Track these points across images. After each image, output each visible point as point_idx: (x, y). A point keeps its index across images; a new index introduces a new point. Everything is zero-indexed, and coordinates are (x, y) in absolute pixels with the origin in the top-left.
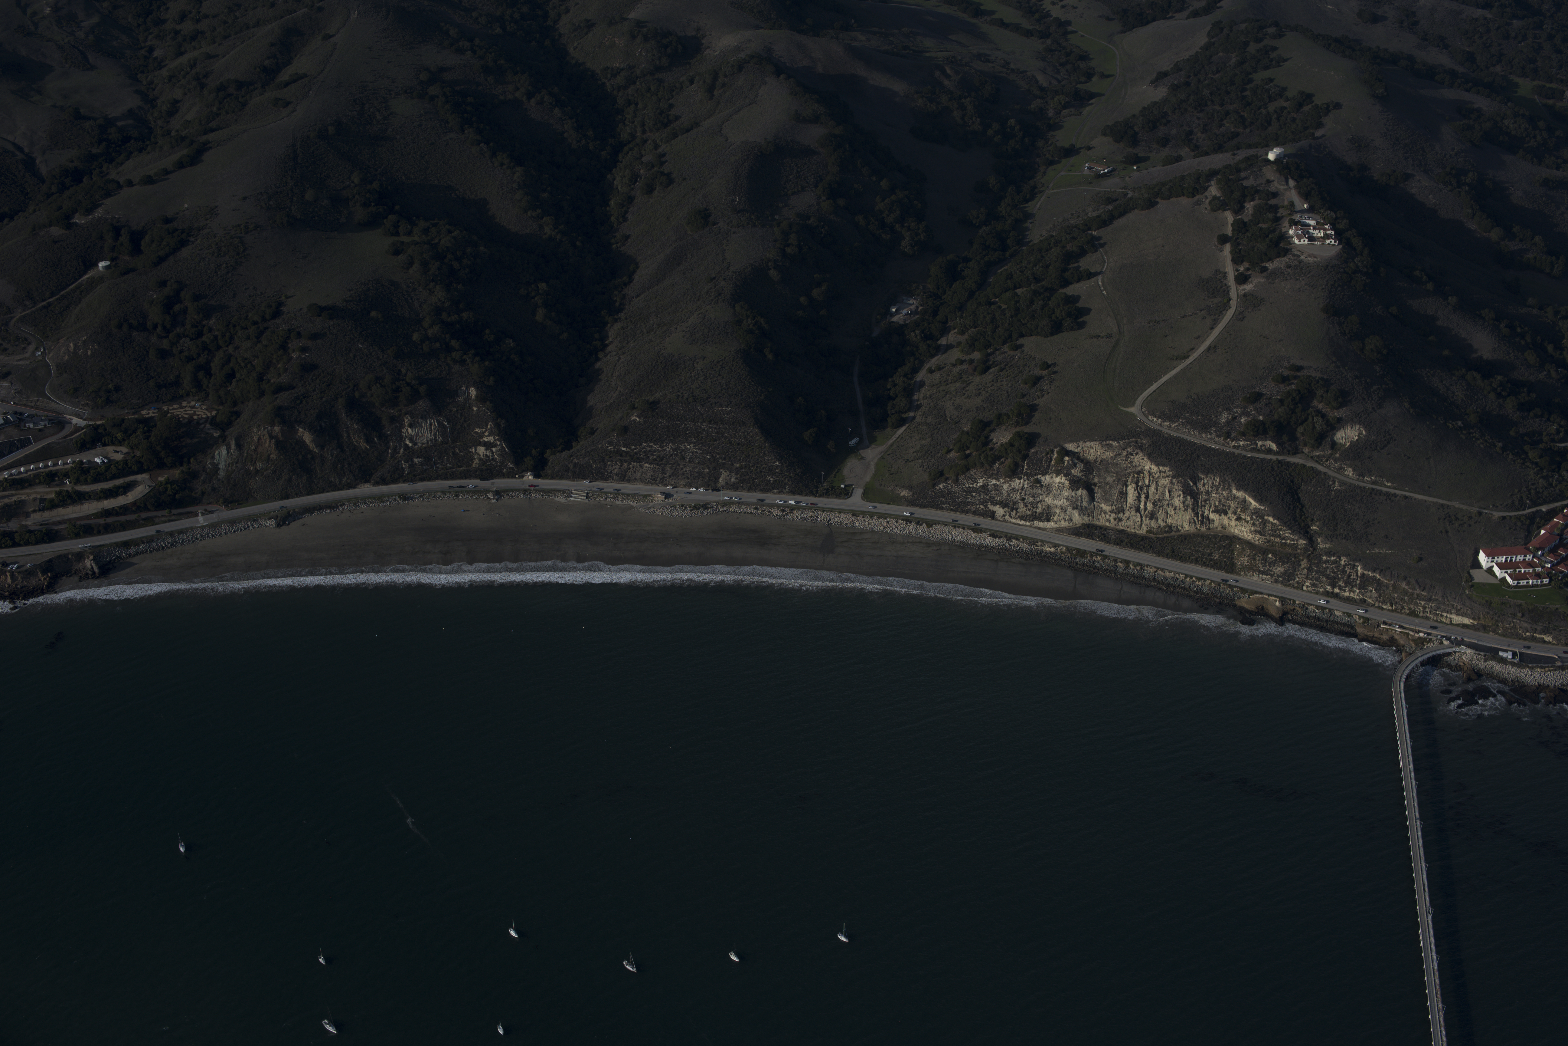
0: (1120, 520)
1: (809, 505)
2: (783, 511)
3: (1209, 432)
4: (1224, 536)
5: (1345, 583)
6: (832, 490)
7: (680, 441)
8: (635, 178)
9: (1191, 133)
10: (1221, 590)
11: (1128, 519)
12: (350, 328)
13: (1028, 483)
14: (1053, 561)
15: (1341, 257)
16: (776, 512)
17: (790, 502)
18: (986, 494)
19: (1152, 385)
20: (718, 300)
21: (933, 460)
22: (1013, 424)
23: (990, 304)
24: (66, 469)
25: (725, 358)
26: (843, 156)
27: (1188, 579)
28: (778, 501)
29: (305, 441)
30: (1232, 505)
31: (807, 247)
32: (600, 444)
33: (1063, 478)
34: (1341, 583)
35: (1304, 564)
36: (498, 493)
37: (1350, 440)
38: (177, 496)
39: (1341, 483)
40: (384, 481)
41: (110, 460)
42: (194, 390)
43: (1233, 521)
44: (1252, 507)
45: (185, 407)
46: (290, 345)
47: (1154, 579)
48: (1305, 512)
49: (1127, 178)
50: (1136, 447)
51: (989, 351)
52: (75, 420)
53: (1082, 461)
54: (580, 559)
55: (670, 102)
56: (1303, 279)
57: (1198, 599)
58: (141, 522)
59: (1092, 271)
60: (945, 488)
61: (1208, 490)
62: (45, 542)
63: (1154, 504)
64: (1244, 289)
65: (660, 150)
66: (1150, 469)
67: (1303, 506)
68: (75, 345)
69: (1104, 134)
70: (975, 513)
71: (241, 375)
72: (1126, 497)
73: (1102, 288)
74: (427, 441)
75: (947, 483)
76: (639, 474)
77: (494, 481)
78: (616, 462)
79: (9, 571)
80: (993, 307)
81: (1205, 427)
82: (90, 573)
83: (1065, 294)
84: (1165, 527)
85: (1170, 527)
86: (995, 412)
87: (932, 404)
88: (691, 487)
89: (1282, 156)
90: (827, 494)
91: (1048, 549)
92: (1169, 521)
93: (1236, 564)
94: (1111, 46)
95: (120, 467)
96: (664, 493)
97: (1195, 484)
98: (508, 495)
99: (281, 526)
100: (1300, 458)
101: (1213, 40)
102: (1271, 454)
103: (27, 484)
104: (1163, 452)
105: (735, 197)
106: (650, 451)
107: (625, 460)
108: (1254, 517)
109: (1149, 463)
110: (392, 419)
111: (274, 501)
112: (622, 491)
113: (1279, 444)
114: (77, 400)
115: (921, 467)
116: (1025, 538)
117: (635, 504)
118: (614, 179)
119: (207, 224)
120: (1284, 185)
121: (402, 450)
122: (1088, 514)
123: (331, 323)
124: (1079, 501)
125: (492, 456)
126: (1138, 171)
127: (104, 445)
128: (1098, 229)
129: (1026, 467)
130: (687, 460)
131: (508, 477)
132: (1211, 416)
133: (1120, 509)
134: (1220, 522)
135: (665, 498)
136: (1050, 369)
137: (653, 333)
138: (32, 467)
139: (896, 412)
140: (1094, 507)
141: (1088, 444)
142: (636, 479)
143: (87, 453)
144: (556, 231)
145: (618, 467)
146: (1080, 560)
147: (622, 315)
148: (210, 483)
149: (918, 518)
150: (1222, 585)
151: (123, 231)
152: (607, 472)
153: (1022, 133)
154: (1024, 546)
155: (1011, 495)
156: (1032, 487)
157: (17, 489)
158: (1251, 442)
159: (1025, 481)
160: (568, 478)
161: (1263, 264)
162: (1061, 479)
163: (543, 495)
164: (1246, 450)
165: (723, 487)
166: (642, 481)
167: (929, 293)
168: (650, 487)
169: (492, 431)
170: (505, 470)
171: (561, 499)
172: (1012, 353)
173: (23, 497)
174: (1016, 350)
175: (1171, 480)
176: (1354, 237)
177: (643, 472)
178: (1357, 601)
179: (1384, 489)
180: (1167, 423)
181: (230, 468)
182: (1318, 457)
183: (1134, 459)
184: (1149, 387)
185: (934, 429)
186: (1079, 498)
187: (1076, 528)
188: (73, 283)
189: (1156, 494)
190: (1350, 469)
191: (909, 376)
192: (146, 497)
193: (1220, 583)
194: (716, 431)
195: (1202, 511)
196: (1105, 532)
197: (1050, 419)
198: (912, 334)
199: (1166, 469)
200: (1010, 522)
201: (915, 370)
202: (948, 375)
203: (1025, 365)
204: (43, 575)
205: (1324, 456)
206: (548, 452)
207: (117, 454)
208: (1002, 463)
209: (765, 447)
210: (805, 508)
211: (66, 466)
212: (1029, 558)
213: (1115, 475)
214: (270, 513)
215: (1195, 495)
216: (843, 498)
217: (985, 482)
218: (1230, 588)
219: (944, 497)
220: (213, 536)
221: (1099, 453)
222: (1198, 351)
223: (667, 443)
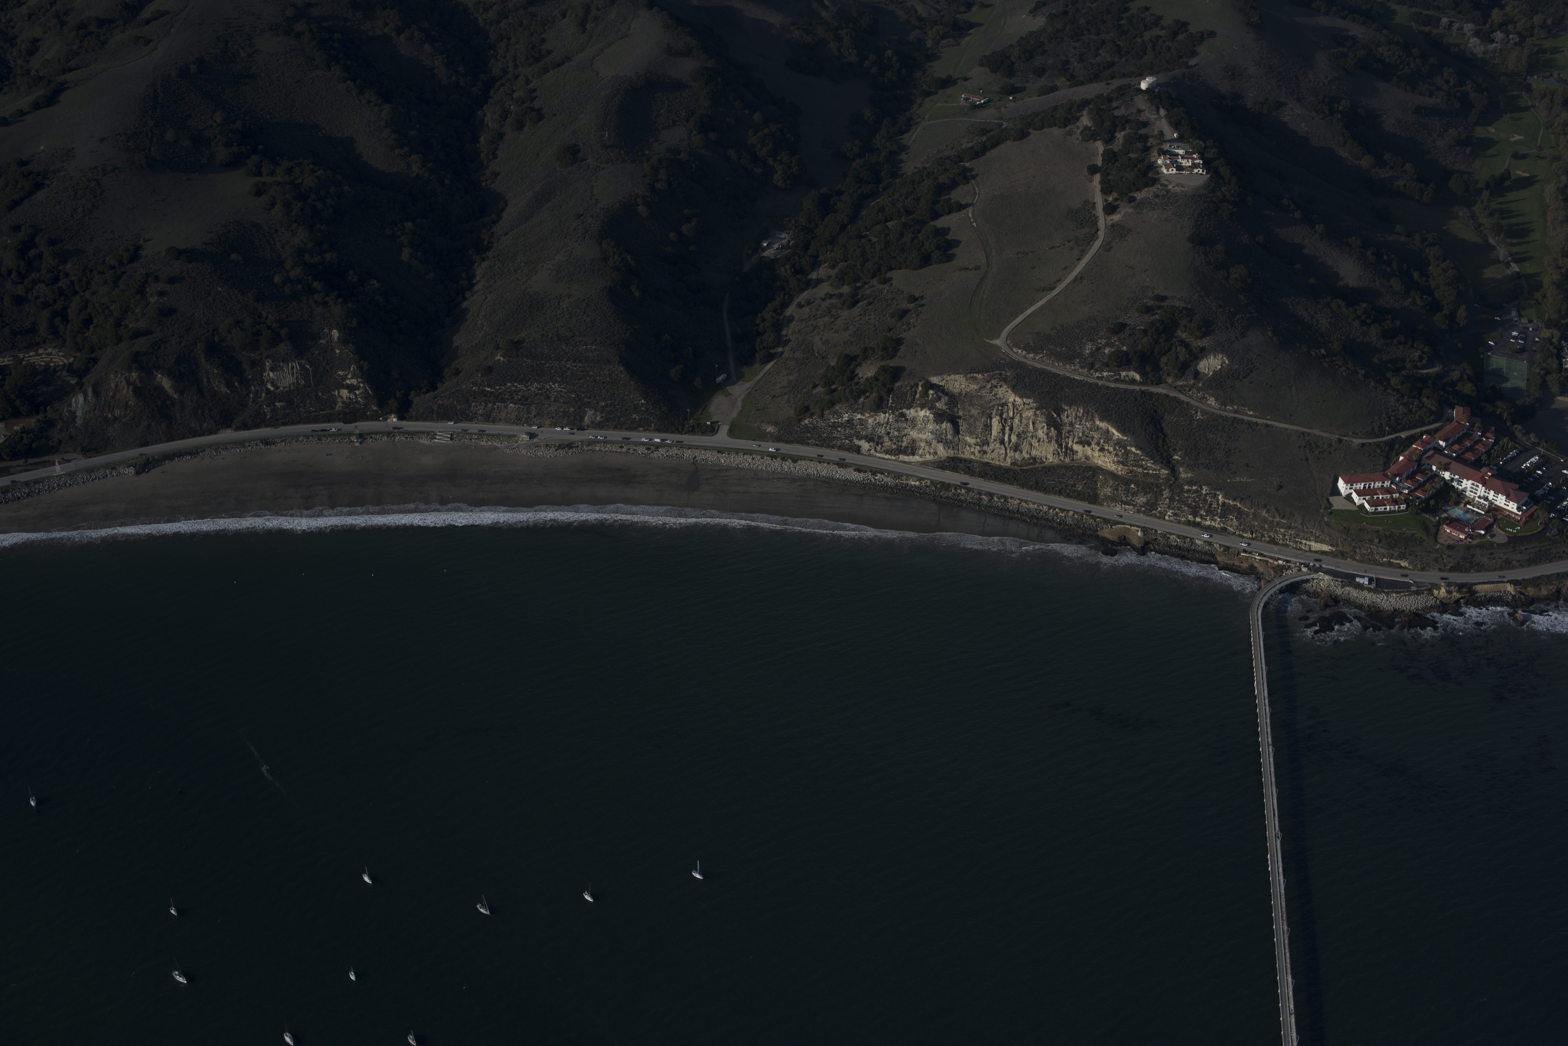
0: (985, 452)
1: (675, 442)
2: (649, 449)
3: (1073, 364)
4: (1087, 467)
5: (1207, 512)
6: (698, 427)
7: (545, 380)
8: (505, 114)
9: (1067, 62)
10: (1084, 521)
11: (992, 452)
12: (209, 271)
13: (893, 417)
14: (918, 495)
15: (1209, 186)
16: (641, 450)
17: (656, 440)
18: (852, 429)
19: (1017, 316)
20: (585, 237)
21: (799, 395)
22: (878, 358)
23: (860, 237)
25: (591, 296)
26: (715, 90)
27: (1051, 511)
28: (643, 440)
29: (164, 387)
30: (1096, 436)
31: (677, 182)
32: (465, 385)
33: (928, 412)
34: (1203, 512)
35: (1166, 493)
36: (361, 436)
37: (1213, 369)
38: (34, 445)
39: (1204, 412)
40: (245, 426)
42: (50, 337)
43: (1097, 452)
44: (1115, 438)
45: (42, 354)
46: (148, 290)
47: (1018, 511)
48: (1168, 441)
49: (1002, 109)
50: (1001, 380)
51: (858, 285)
53: (946, 394)
54: (443, 500)
55: (543, 36)
56: (1171, 209)
57: (1061, 530)
59: (963, 203)
60: (810, 424)
61: (1072, 422)
63: (1018, 436)
64: (1113, 220)
65: (531, 86)
66: (1014, 401)
67: (1166, 436)
69: (981, 65)
70: (840, 448)
71: (99, 321)
72: (991, 430)
73: (972, 220)
74: (289, 384)
75: (812, 419)
76: (504, 415)
77: (358, 424)
78: (480, 402)
80: (863, 240)
81: (1068, 358)
83: (935, 226)
84: (1029, 459)
85: (1034, 459)
86: (862, 346)
87: (800, 339)
88: (556, 426)
89: (1155, 85)
90: (693, 431)
91: (913, 483)
92: (1034, 453)
93: (1099, 495)
96: (529, 433)
97: (1059, 415)
98: (372, 438)
99: (140, 474)
100: (1163, 388)
102: (1134, 385)
104: (1027, 384)
105: (605, 133)
106: (514, 391)
107: (489, 401)
108: (1117, 448)
109: (1013, 395)
110: (253, 363)
111: (133, 449)
112: (487, 432)
113: (1142, 375)
115: (787, 402)
116: (889, 472)
117: (499, 445)
118: (485, 116)
119: (63, 167)
120: (1154, 115)
121: (264, 394)
122: (953, 447)
123: (190, 266)
124: (944, 435)
125: (355, 399)
126: (1014, 102)
128: (971, 160)
129: (891, 401)
130: (552, 399)
131: (372, 420)
132: (1075, 348)
133: (985, 442)
134: (1084, 453)
135: (530, 438)
136: (917, 302)
137: (520, 271)
139: (764, 348)
140: (959, 440)
141: (953, 377)
142: (500, 419)
144: (424, 169)
145: (482, 407)
146: (944, 494)
147: (490, 254)
148: (67, 431)
149: (783, 454)
150: (1085, 516)
152: (472, 413)
153: (899, 64)
154: (889, 480)
155: (877, 429)
156: (897, 421)
158: (1115, 373)
159: (890, 415)
160: (432, 420)
161: (1131, 195)
162: (926, 412)
163: (407, 438)
164: (1110, 381)
165: (588, 426)
166: (507, 421)
167: (801, 227)
168: (515, 427)
169: (355, 373)
170: (368, 413)
171: (425, 441)
172: (881, 286)
174: (885, 283)
175: (1035, 412)
176: (1223, 166)
177: (507, 412)
178: (1218, 530)
179: (1246, 418)
180: (1031, 355)
182: (1181, 387)
183: (998, 391)
184: (1015, 319)
185: (802, 364)
186: (944, 431)
187: (941, 461)
189: (1021, 426)
190: (1213, 399)
191: (779, 311)
192: (2, 447)
193: (1083, 514)
194: (581, 369)
195: (1066, 442)
196: (970, 465)
197: (915, 352)
198: (783, 269)
199: (1030, 401)
200: (876, 457)
201: (785, 305)
202: (818, 310)
203: (893, 299)
205: (1187, 386)
206: (413, 393)
208: (867, 397)
209: (630, 385)
212: (894, 492)
213: (979, 408)
214: (129, 460)
215: (1058, 427)
216: (709, 436)
217: (850, 416)
218: (1092, 518)
219: (810, 432)
220: (70, 485)
221: (963, 386)
222: (1065, 282)
223: (531, 383)
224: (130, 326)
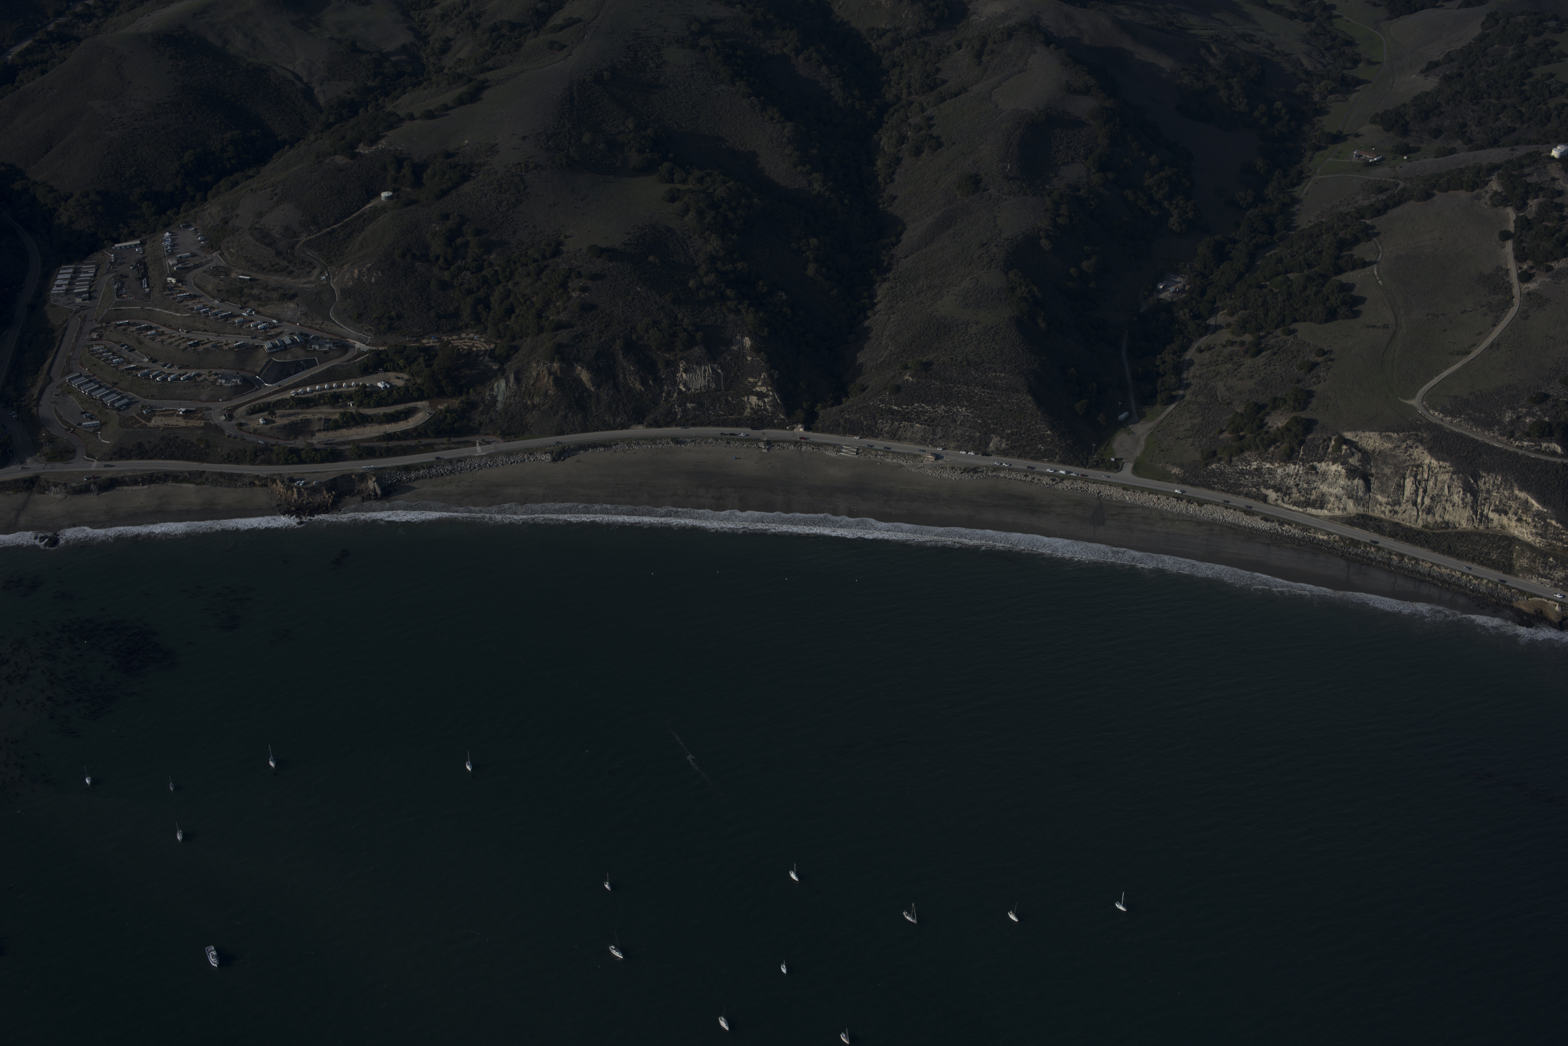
0: (1396, 512)
2: (1053, 480)
3: (1492, 430)
4: (1503, 536)
6: (1102, 463)
7: (952, 403)
8: (902, 139)
9: (1465, 125)
10: (1498, 590)
11: (1404, 512)
12: (629, 271)
13: (1303, 469)
14: (1326, 549)
16: (1046, 480)
17: (1061, 472)
18: (1260, 477)
19: (1433, 378)
20: (990, 266)
21: (1205, 439)
22: (1289, 408)
23: (1261, 287)
24: (350, 391)
25: (999, 324)
26: (1114, 130)
27: (1464, 577)
28: (1049, 470)
29: (582, 380)
30: (1513, 505)
31: (1077, 218)
32: (872, 401)
33: (1340, 466)
36: (769, 443)
38: (456, 425)
40: (656, 424)
41: (392, 386)
42: (472, 323)
43: (1514, 522)
44: (1534, 509)
45: (465, 338)
46: (570, 284)
47: (1429, 574)
49: (1397, 168)
50: (1416, 440)
51: (1262, 334)
52: (358, 345)
53: (1360, 451)
54: (851, 514)
55: (937, 65)
57: (1474, 598)
58: (421, 448)
59: (1367, 260)
60: (1218, 468)
61: (1489, 489)
62: (330, 461)
63: (1432, 499)
64: (1528, 288)
65: (927, 113)
66: (1430, 463)
68: (360, 271)
69: (1373, 122)
70: (1247, 495)
71: (521, 311)
72: (1404, 490)
73: (1378, 278)
74: (701, 387)
75: (1220, 464)
76: (910, 434)
77: (765, 431)
78: (887, 420)
79: (296, 487)
80: (1264, 290)
81: (1488, 425)
82: (373, 494)
83: (1340, 281)
84: (1442, 523)
85: (1447, 523)
86: (1269, 395)
87: (1202, 384)
88: (961, 449)
89: (1566, 154)
90: (1097, 466)
91: (1321, 537)
92: (1447, 517)
93: (1515, 565)
94: (1377, 33)
95: (402, 393)
96: (935, 454)
97: (1476, 481)
98: (779, 445)
99: (556, 461)
101: (1487, 32)
102: (1555, 457)
103: (312, 404)
104: (1444, 447)
105: (1007, 165)
106: (921, 411)
107: (896, 419)
108: (1536, 519)
109: (1429, 457)
110: (668, 364)
111: (549, 436)
112: (892, 450)
113: (1564, 447)
114: (360, 325)
115: (1192, 445)
116: (1297, 524)
117: (904, 463)
118: (880, 140)
119: (488, 161)
121: (676, 394)
122: (1363, 505)
123: (611, 265)
125: (764, 406)
126: (1409, 162)
127: (386, 370)
128: (1372, 217)
129: (1302, 453)
130: (959, 423)
131: (779, 428)
132: (1495, 414)
133: (1397, 502)
134: (1499, 522)
135: (936, 460)
136: (1326, 356)
137: (923, 294)
138: (317, 387)
139: (1166, 389)
140: (1370, 497)
141: (1367, 433)
142: (906, 438)
143: (369, 377)
144: (825, 187)
145: (888, 425)
146: (1353, 550)
147: (890, 275)
148: (488, 414)
149: (1189, 496)
150: (1499, 585)
151: (405, 163)
152: (878, 429)
153: (1288, 116)
154: (1296, 532)
155: (1285, 480)
156: (1307, 473)
157: (302, 408)
158: (1535, 443)
159: (1300, 467)
160: (838, 433)
161: (1549, 264)
162: (1338, 467)
164: (1530, 451)
165: (993, 452)
166: (912, 440)
167: (1197, 272)
168: (920, 447)
169: (765, 382)
170: (776, 421)
171: (831, 453)
172: (1285, 337)
173: (309, 416)
174: (1289, 335)
175: (1451, 476)
177: (913, 432)
180: (1449, 419)
181: (508, 401)
183: (1413, 452)
184: (1430, 381)
185: (1205, 409)
186: (1356, 488)
187: (1350, 517)
188: (356, 211)
189: (1435, 489)
191: (1178, 354)
192: (427, 424)
193: (1498, 583)
194: (989, 396)
195: (1481, 509)
196: (1380, 524)
197: (1328, 406)
198: (1181, 312)
199: (1447, 464)
200: (1282, 507)
201: (1184, 349)
202: (1218, 356)
203: (1300, 351)
204: (328, 493)
206: (819, 406)
207: (399, 380)
208: (1278, 447)
209: (1037, 416)
210: (1075, 479)
211: (350, 389)
212: (1301, 544)
213: (1393, 467)
214: (546, 447)
215: (1475, 493)
216: (1114, 472)
217: (1259, 465)
218: (1508, 589)
219: (1217, 477)
220: (490, 466)
221: (1377, 444)
222: (1481, 347)
223: (939, 405)
224: (551, 318)
